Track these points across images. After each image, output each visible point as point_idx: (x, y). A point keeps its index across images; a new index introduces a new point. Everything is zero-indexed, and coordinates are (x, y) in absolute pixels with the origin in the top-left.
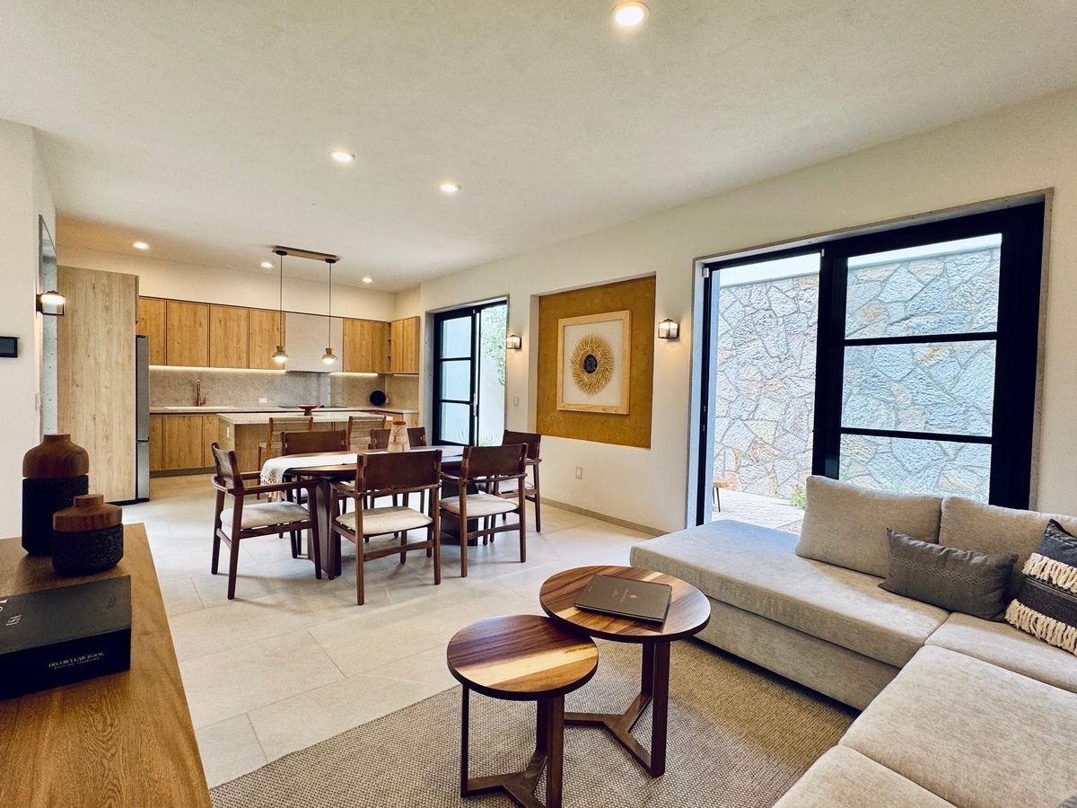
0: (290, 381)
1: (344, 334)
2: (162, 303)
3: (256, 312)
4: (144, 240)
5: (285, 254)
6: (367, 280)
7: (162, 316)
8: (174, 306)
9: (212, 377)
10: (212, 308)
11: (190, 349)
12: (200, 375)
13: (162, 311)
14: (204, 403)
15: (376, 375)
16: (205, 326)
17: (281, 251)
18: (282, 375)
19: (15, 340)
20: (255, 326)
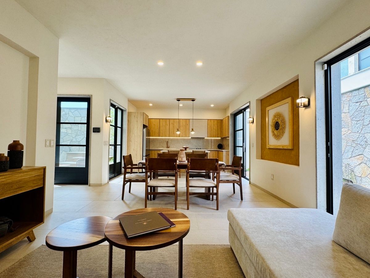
0: (193, 141)
1: (208, 125)
2: (159, 120)
3: (181, 120)
4: (151, 103)
5: (180, 100)
6: (212, 106)
7: (158, 123)
8: (161, 120)
9: (172, 140)
10: (170, 120)
11: (165, 132)
12: (168, 139)
13: (159, 122)
14: (169, 148)
15: (220, 138)
16: (168, 125)
17: (178, 100)
18: (190, 139)
19: (99, 128)
20: (181, 124)
